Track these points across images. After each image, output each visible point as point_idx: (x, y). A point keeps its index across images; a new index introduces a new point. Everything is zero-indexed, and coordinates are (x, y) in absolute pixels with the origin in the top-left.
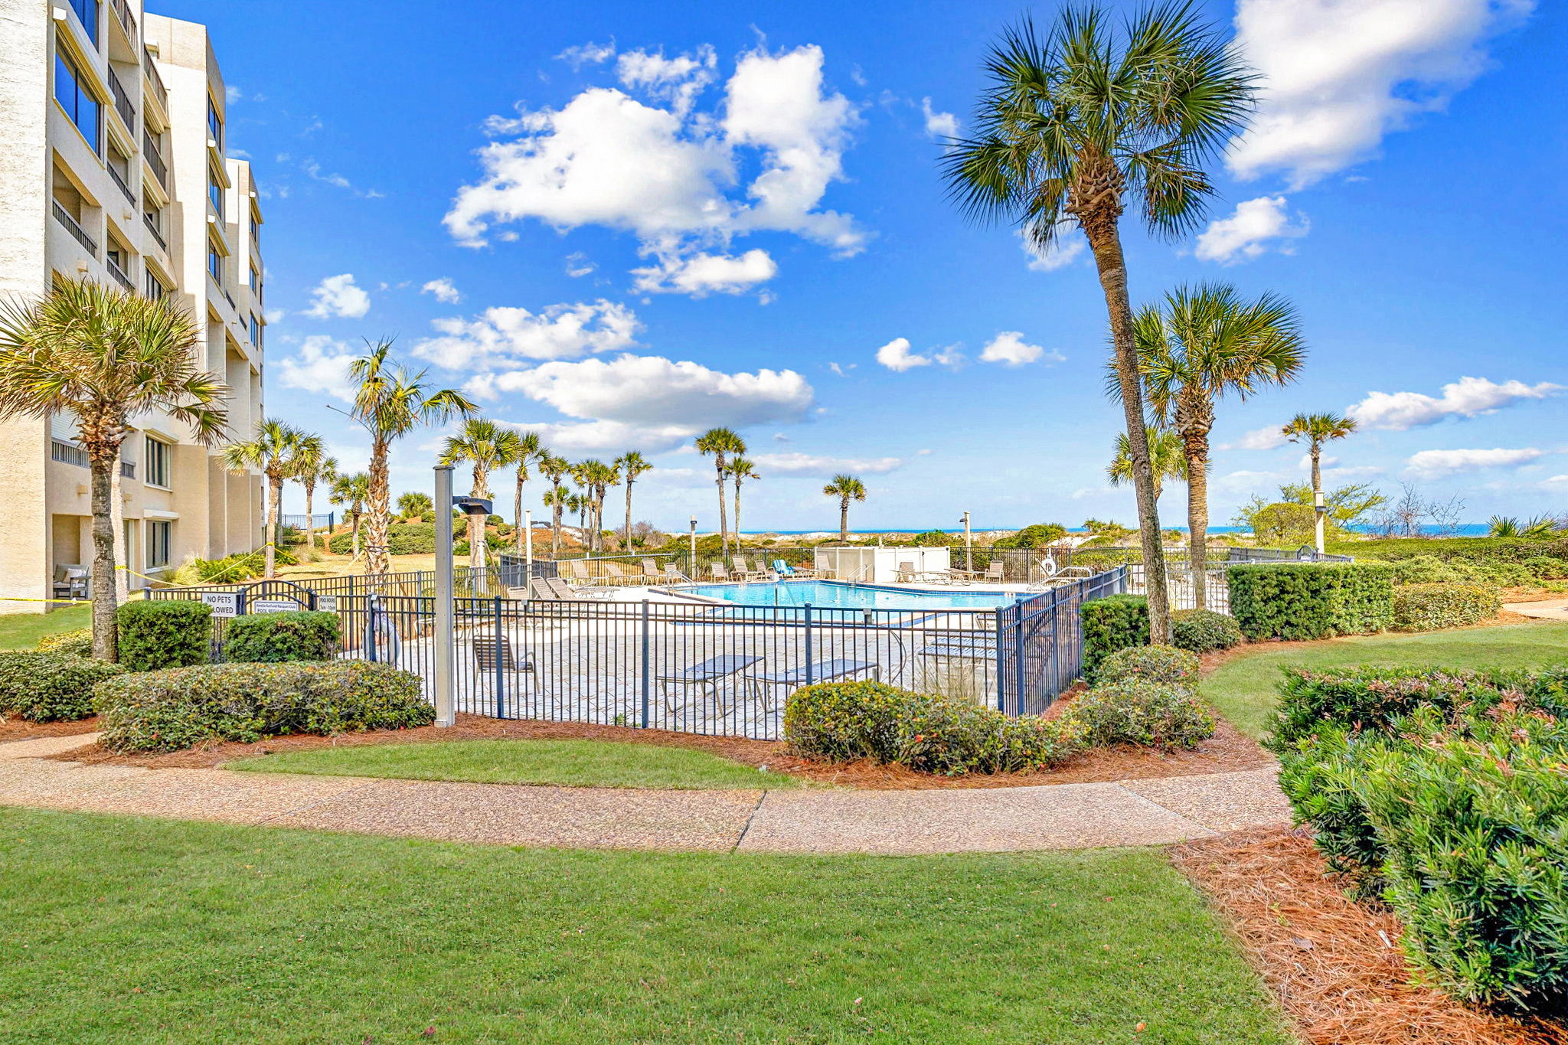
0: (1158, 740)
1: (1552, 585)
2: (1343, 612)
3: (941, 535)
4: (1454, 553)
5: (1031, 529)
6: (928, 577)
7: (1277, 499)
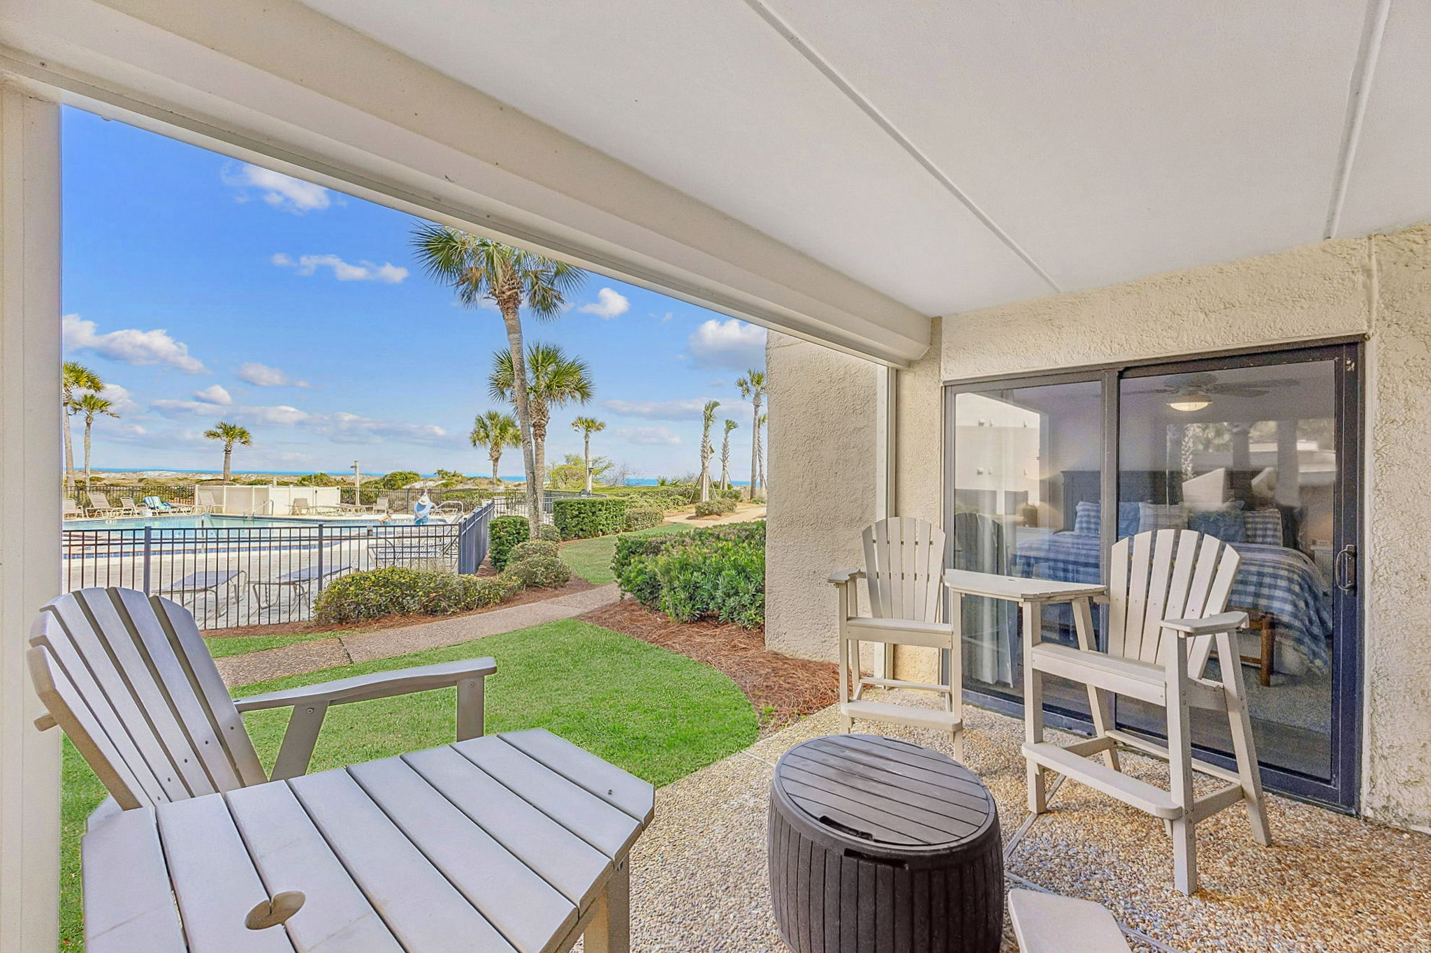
0: (550, 583)
1: (680, 508)
2: (605, 523)
3: (325, 478)
4: (645, 493)
5: (394, 475)
6: (322, 510)
7: (563, 463)
